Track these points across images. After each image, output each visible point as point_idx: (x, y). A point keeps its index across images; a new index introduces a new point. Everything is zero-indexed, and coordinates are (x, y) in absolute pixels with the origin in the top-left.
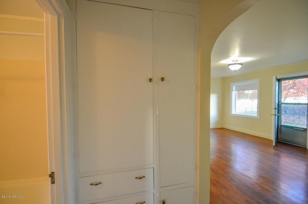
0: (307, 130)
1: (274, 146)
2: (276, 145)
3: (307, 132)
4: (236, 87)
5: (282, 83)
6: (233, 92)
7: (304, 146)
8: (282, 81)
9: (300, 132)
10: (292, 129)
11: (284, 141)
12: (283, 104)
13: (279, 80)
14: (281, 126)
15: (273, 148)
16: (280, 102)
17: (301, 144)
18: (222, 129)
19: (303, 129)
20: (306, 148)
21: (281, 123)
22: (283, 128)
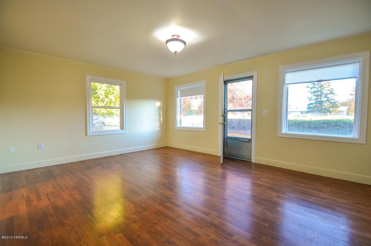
0: (251, 141)
1: (222, 164)
2: (223, 162)
3: (251, 143)
4: (181, 91)
5: (228, 86)
6: (178, 98)
7: (249, 159)
8: (228, 84)
9: (244, 143)
10: (237, 141)
11: (230, 156)
12: (229, 112)
13: (226, 82)
14: (227, 138)
15: (220, 166)
16: (226, 109)
17: (246, 157)
18: (166, 148)
19: (248, 139)
20: (251, 162)
21: (227, 135)
22: (228, 140)
